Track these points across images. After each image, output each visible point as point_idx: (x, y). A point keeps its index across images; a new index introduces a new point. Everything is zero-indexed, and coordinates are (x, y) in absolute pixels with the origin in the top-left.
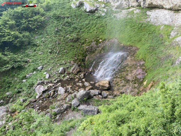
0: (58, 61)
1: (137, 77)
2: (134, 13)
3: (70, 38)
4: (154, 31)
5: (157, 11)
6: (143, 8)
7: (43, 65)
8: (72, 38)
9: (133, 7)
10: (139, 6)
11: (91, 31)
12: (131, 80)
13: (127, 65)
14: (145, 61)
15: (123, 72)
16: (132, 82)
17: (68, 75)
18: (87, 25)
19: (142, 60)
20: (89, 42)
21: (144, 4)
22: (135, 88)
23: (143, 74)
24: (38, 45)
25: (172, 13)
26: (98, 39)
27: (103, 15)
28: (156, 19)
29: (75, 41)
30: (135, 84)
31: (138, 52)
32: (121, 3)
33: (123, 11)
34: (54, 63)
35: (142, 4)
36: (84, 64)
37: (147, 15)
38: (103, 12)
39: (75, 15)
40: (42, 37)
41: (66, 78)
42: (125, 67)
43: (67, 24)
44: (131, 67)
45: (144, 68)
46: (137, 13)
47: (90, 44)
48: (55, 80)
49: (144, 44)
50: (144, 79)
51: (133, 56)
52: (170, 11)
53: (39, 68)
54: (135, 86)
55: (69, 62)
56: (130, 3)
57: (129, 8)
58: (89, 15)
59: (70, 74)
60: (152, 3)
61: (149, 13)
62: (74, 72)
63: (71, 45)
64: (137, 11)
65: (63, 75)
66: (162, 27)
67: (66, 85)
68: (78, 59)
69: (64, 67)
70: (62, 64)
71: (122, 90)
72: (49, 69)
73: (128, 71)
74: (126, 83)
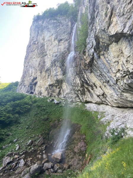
0: (30, 135)
1: (81, 149)
2: (78, 104)
3: (43, 118)
4: (89, 114)
5: (90, 104)
6: (83, 103)
7: (18, 138)
8: (44, 118)
9: (78, 102)
10: (81, 101)
11: (56, 114)
12: (77, 152)
13: (75, 138)
14: (86, 135)
15: (72, 144)
16: (78, 154)
17: (33, 147)
18: (54, 110)
19: (84, 134)
20: (54, 121)
21: (83, 100)
22: (80, 160)
23: (85, 146)
24: (21, 123)
25: (97, 105)
26: (59, 119)
27: (63, 105)
28: (90, 108)
29: (46, 120)
30: (80, 157)
31: (81, 128)
32: (72, 100)
33: (74, 104)
34: (27, 137)
35: (82, 100)
36: (48, 137)
37: (85, 106)
38: (63, 104)
39: (49, 105)
40: (26, 118)
41: (31, 150)
42: (73, 140)
43: (43, 110)
44: (77, 140)
45: (85, 141)
46: (80, 105)
47: (54, 122)
48: (22, 152)
49: (84, 123)
50: (86, 151)
51: (78, 131)
52: (96, 104)
53: (15, 140)
54: (80, 158)
55: (37, 136)
56: (77, 100)
57: (76, 102)
58: (56, 105)
59: (35, 146)
60: (86, 100)
61: (86, 105)
62: (39, 145)
63: (42, 123)
64: (80, 104)
65: (30, 147)
66: (93, 112)
67: (28, 157)
68: (44, 133)
69: (33, 140)
70: (32, 137)
71: (71, 162)
72: (21, 142)
73: (75, 143)
74: (74, 155)
